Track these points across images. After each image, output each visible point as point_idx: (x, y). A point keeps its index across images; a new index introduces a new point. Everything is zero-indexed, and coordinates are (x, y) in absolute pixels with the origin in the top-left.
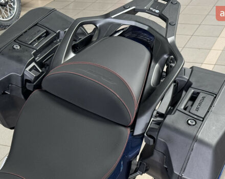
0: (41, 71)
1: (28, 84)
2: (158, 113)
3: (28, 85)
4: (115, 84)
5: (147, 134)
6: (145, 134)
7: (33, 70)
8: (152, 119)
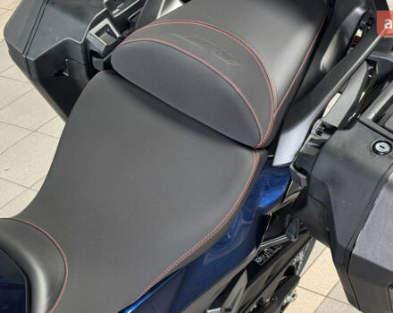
0: (118, 35)
1: (94, 59)
2: (323, 125)
3: (96, 62)
4: (237, 64)
5: (294, 166)
6: (291, 166)
7: (105, 34)
8: (310, 137)
